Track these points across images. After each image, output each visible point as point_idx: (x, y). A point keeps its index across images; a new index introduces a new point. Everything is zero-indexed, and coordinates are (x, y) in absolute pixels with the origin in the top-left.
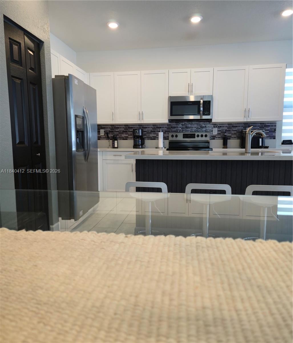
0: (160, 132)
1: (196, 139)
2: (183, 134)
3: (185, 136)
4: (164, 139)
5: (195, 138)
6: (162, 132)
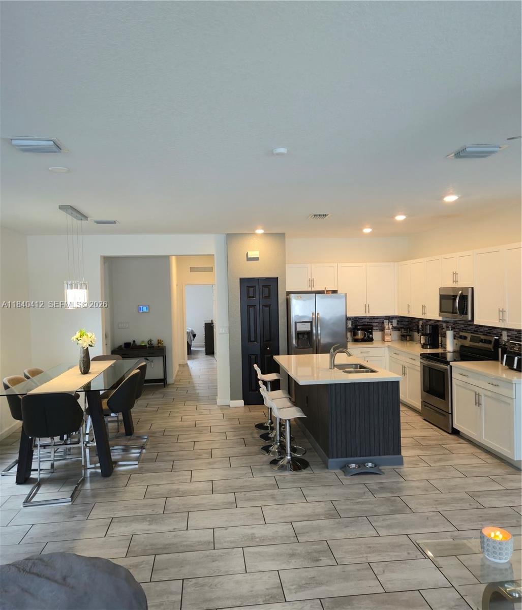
0: (449, 330)
2: (471, 336)
3: (472, 340)
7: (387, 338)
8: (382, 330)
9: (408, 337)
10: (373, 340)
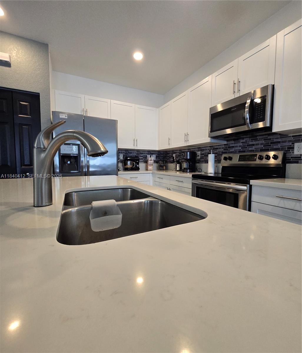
0: (210, 154)
1: (258, 162)
2: (241, 155)
3: (241, 158)
4: (215, 163)
5: (255, 160)
6: (213, 154)
7: (150, 168)
8: (146, 162)
9: (164, 167)
10: (139, 169)
